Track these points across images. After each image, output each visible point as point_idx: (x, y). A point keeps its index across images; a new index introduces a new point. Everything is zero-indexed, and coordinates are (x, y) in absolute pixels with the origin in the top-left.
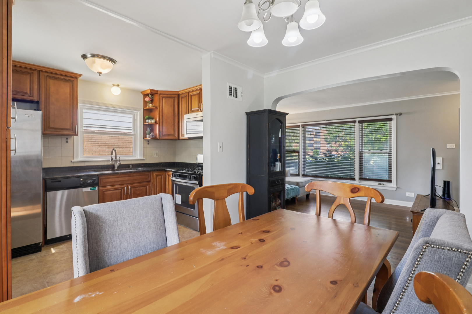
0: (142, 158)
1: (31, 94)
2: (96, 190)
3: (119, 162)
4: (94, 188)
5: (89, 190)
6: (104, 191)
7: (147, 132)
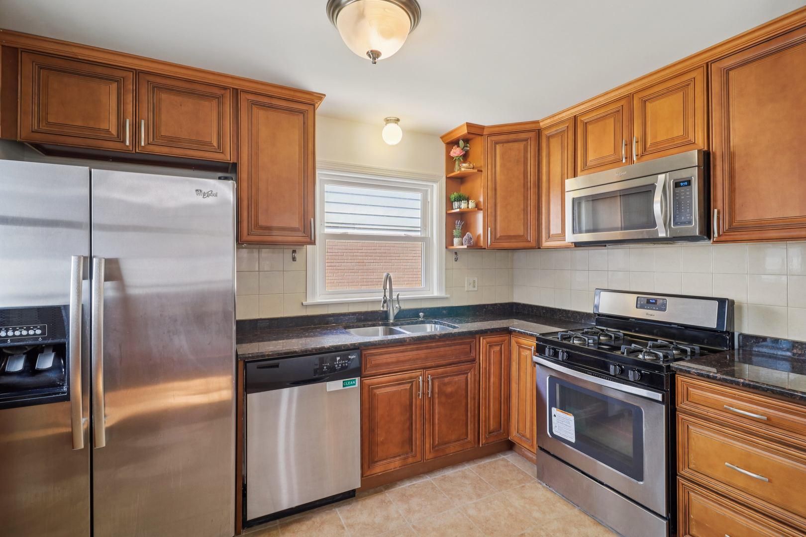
0: (443, 295)
1: (220, 148)
2: (356, 386)
3: (397, 305)
4: (352, 380)
5: (341, 387)
6: (373, 389)
7: (455, 232)
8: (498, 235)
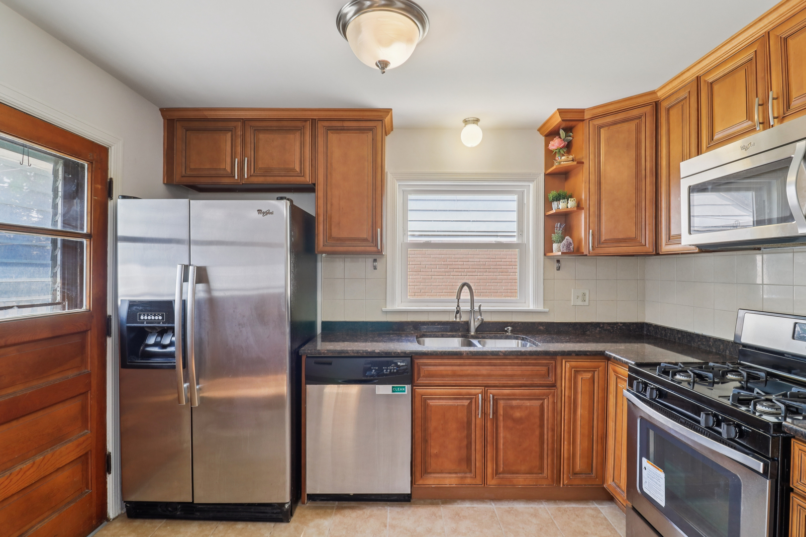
0: (540, 308)
1: (302, 174)
2: (406, 393)
3: (479, 317)
4: (402, 387)
5: (390, 392)
6: (426, 399)
7: (554, 237)
8: (603, 238)
